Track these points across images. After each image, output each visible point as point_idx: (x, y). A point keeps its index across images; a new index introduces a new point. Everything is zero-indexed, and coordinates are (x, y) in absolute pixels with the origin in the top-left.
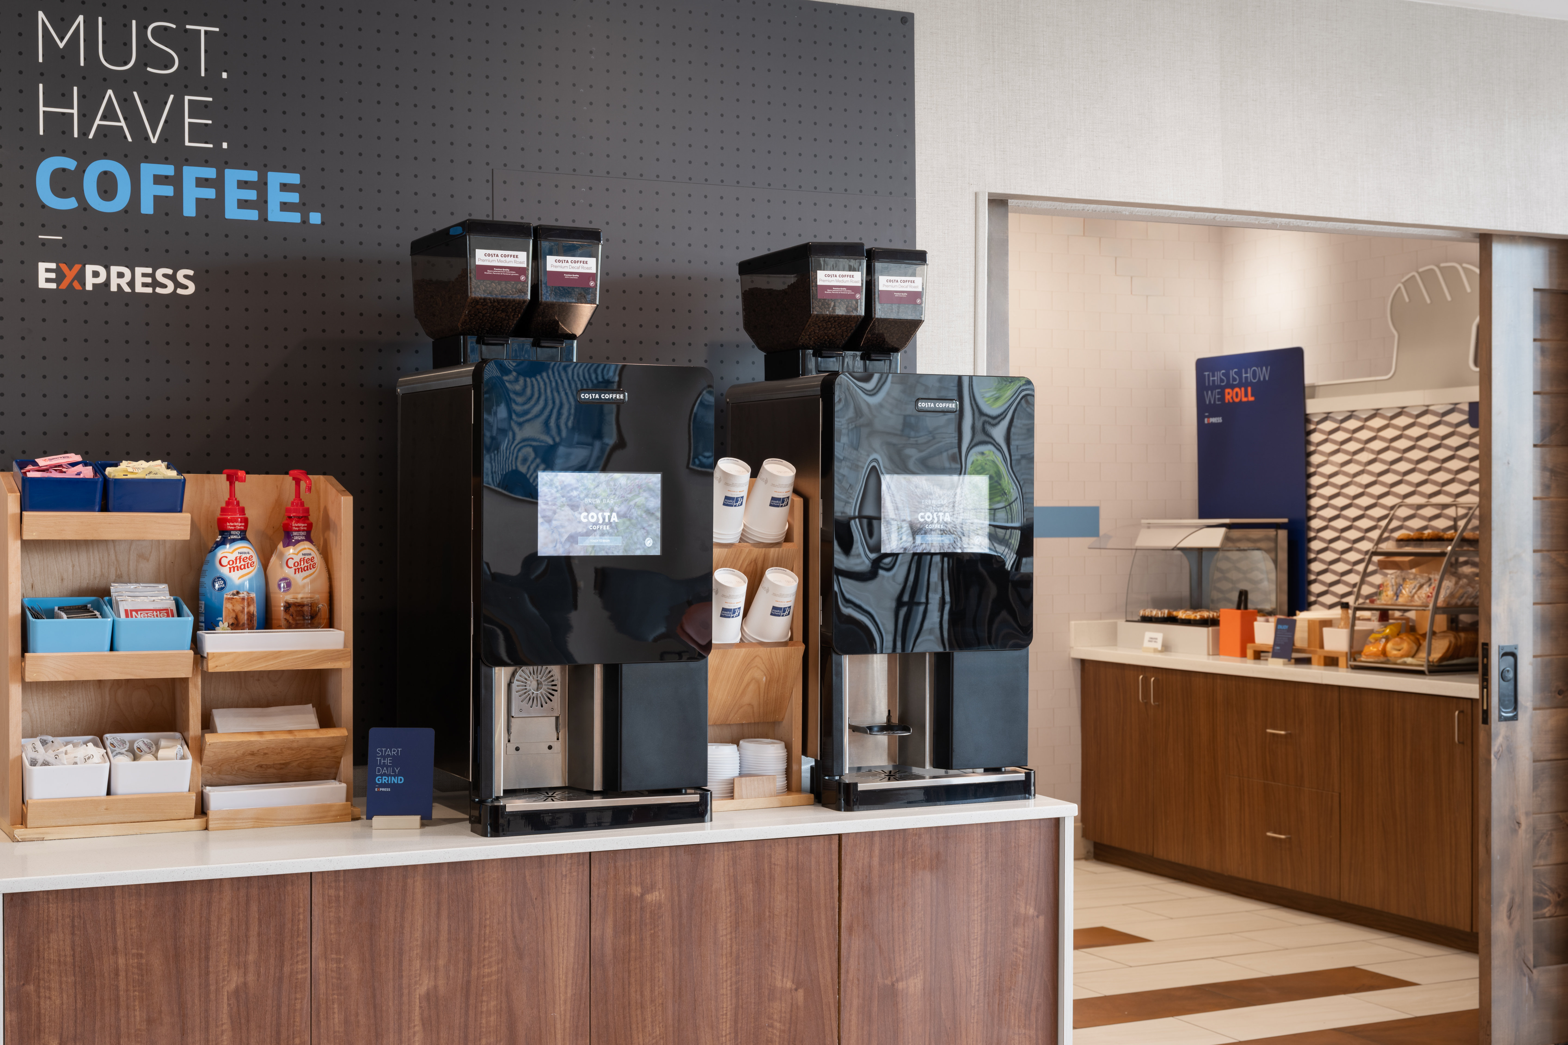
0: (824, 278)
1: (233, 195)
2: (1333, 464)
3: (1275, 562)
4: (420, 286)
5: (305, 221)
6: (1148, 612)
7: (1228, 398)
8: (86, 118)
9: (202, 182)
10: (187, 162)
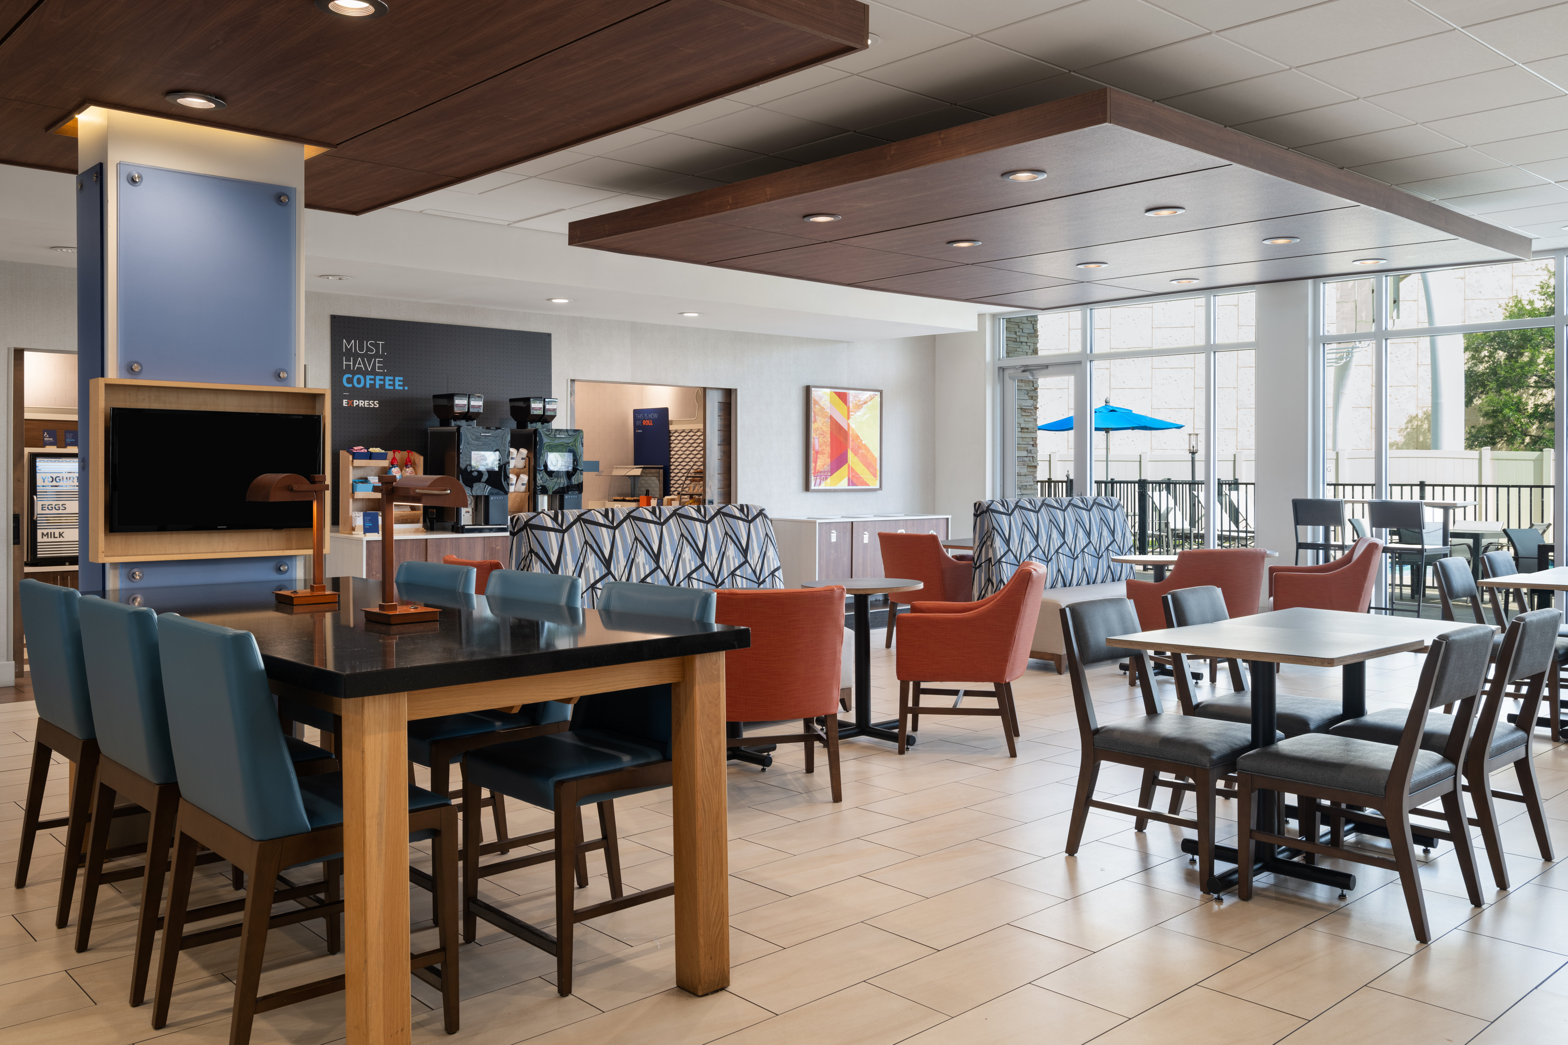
0: (533, 405)
1: (387, 383)
2: (678, 447)
3: (659, 480)
4: (435, 406)
5: (404, 389)
6: (616, 498)
7: (644, 423)
8: (354, 365)
9: (380, 380)
10: (377, 375)
